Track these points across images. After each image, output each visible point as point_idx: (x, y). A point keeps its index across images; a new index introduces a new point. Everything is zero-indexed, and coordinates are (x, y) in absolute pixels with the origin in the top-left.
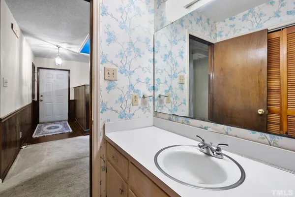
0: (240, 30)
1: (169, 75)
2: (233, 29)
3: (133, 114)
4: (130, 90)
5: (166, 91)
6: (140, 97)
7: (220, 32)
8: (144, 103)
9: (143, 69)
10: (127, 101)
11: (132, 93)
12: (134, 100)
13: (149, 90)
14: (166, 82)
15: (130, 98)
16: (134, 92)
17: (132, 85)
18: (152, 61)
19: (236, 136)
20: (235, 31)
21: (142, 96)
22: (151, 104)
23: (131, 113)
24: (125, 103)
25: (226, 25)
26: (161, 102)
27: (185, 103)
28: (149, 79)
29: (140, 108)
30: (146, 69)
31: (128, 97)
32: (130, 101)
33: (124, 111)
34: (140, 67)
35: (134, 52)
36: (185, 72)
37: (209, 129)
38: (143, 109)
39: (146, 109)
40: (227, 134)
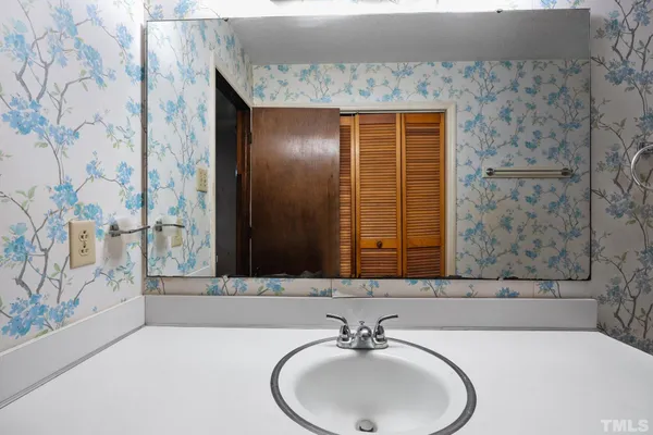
0: (297, 96)
1: (178, 165)
2: (284, 89)
3: (76, 302)
4: (59, 204)
5: (173, 211)
6: (100, 232)
7: (261, 88)
8: (114, 253)
9: (110, 129)
10: (46, 251)
11: (69, 216)
12: (78, 245)
13: (129, 206)
14: (171, 185)
15: (62, 239)
16: (77, 212)
17: (69, 187)
18: (139, 111)
19: (387, 296)
20: (288, 95)
21: (106, 229)
22: (135, 254)
23: (67, 297)
24: (38, 262)
25: (272, 77)
26: (161, 245)
27: (208, 243)
28: (130, 171)
29: (99, 272)
30: (119, 135)
31: (52, 236)
32: (59, 252)
33: (34, 298)
34: (98, 119)
35: (79, 57)
36: (207, 161)
37: (336, 294)
38: (110, 275)
39: (119, 275)
40: (371, 294)
